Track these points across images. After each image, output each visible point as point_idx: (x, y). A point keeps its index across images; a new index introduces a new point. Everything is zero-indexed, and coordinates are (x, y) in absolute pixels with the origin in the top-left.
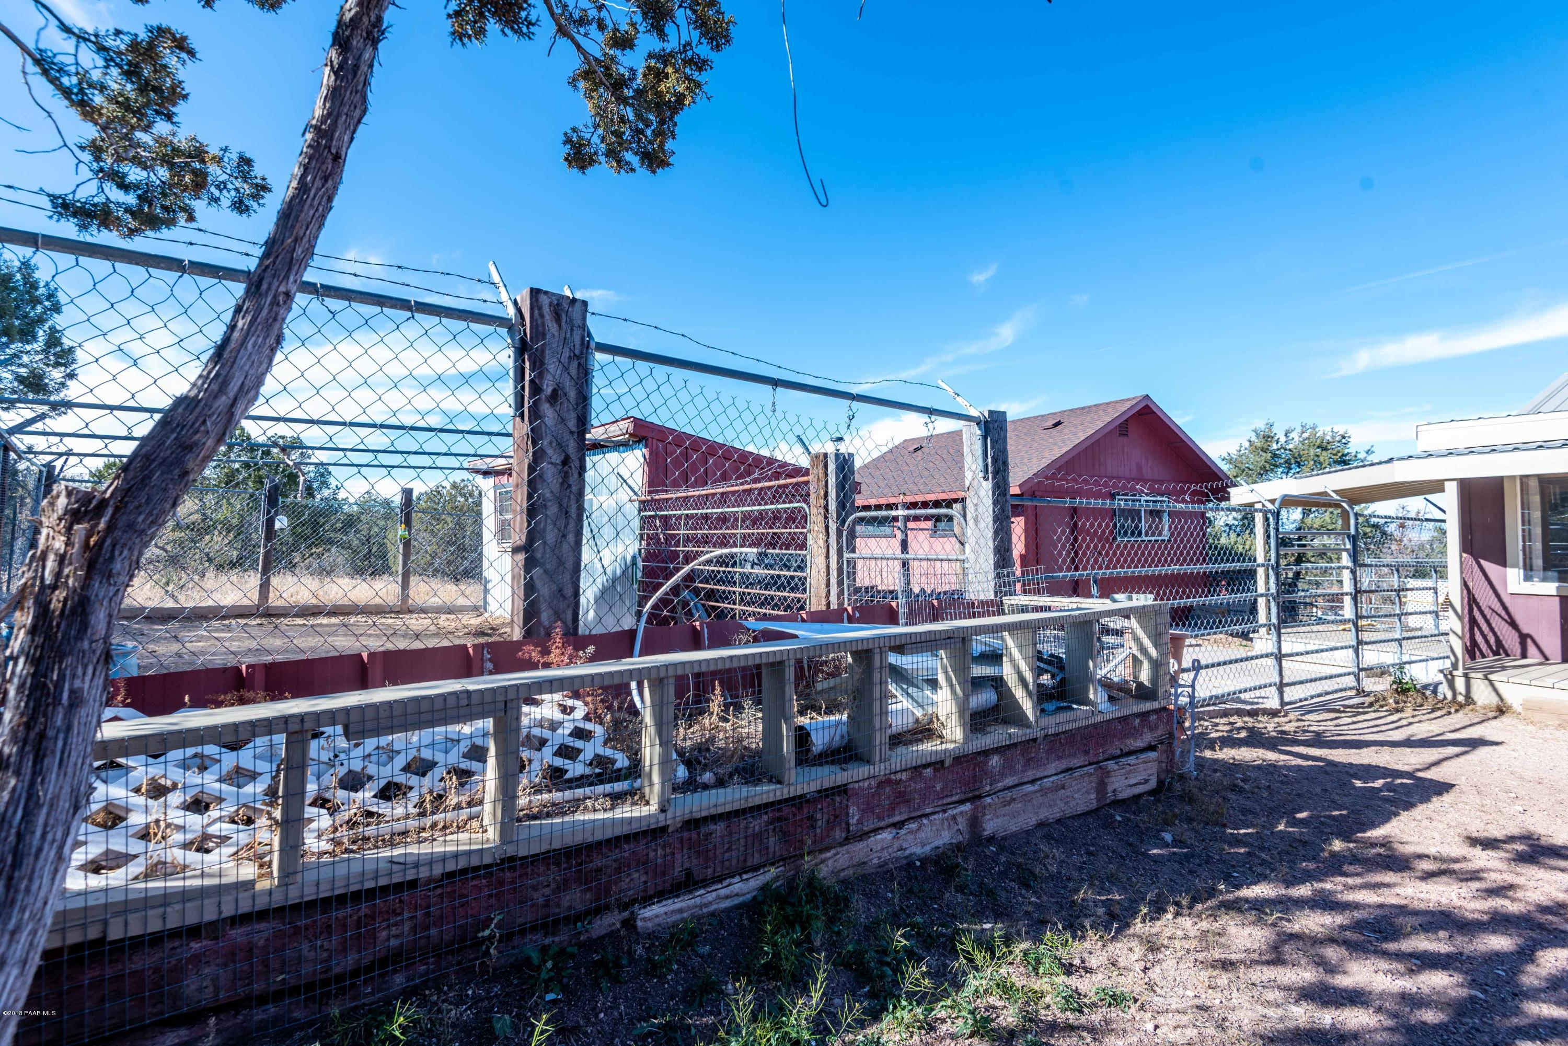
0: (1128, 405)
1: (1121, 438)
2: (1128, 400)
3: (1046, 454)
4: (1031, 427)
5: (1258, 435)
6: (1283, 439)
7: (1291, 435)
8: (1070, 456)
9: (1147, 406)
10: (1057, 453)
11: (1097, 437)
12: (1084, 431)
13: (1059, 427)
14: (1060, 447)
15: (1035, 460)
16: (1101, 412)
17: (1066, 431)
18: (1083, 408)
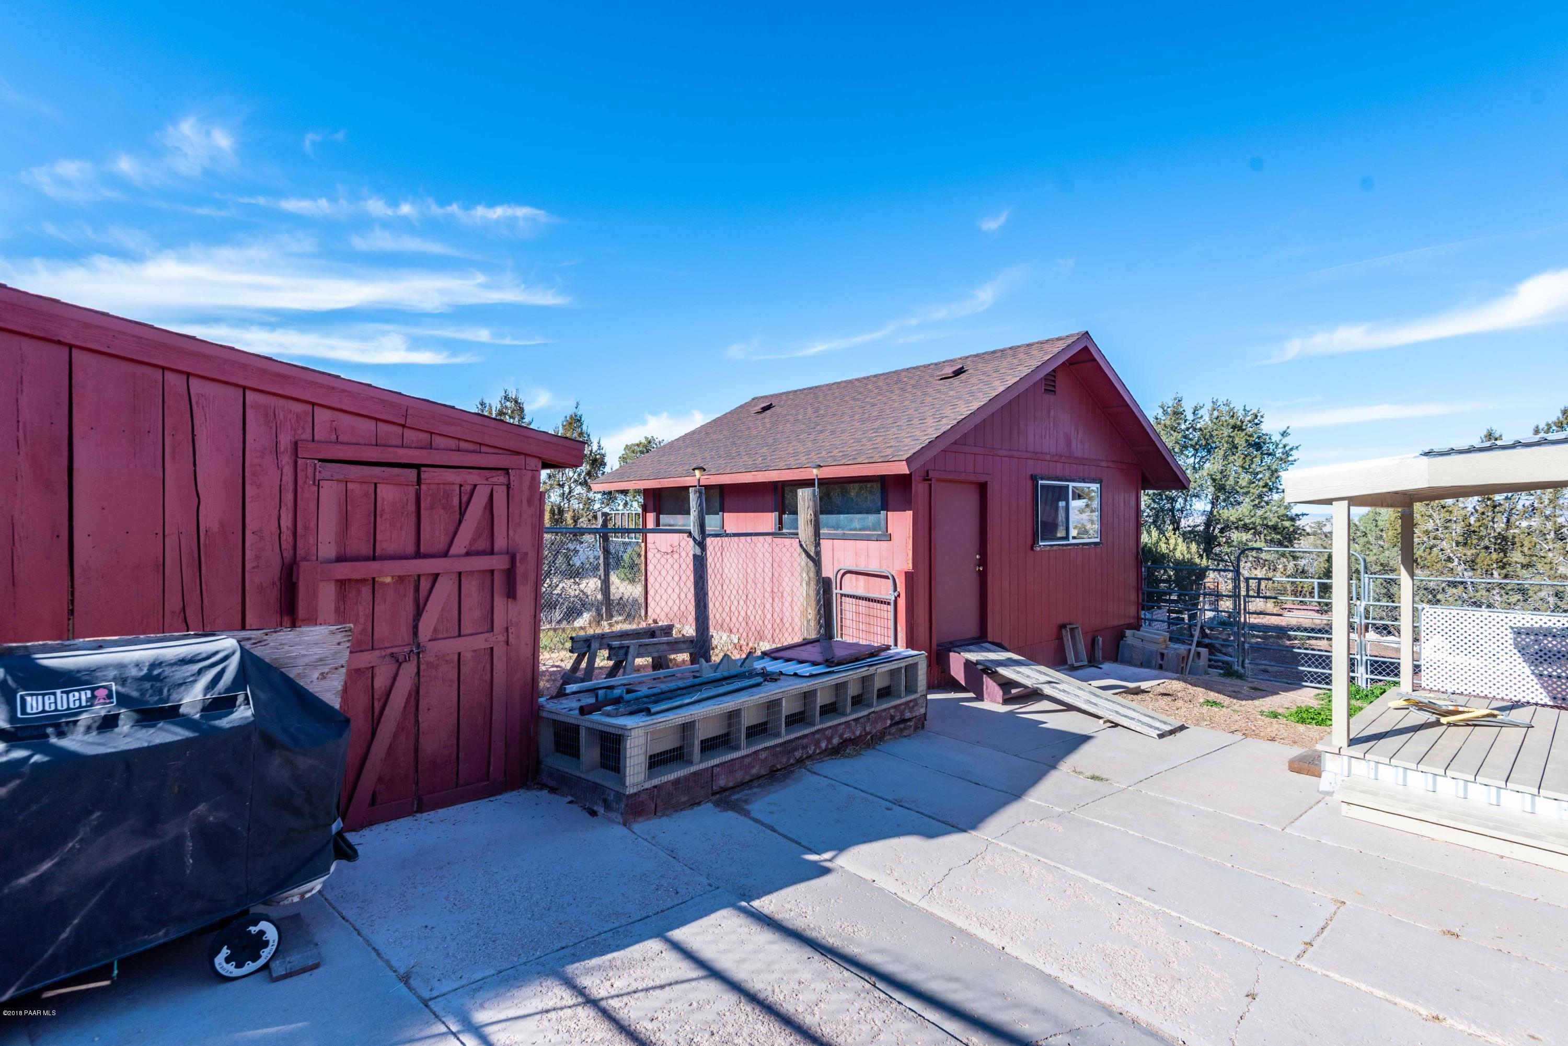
0: (1061, 345)
1: (1047, 396)
2: (1059, 339)
3: (948, 411)
4: (921, 377)
5: (1165, 412)
6: (1190, 417)
7: (1200, 413)
8: (984, 415)
9: (1086, 349)
10: (964, 409)
11: (1022, 388)
12: (1002, 380)
13: (963, 377)
14: (968, 402)
15: (930, 421)
16: (1021, 356)
17: (974, 380)
18: (994, 352)
